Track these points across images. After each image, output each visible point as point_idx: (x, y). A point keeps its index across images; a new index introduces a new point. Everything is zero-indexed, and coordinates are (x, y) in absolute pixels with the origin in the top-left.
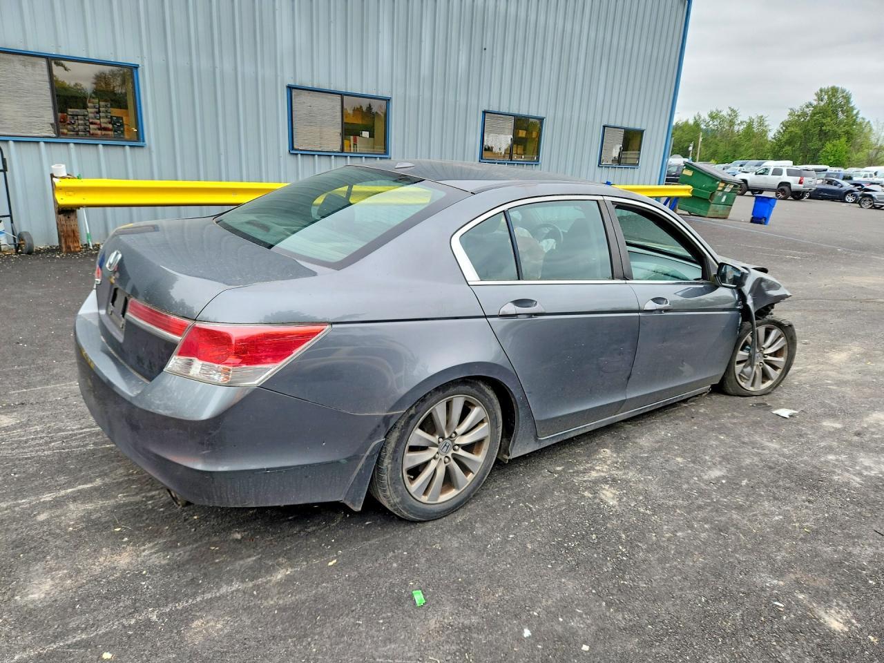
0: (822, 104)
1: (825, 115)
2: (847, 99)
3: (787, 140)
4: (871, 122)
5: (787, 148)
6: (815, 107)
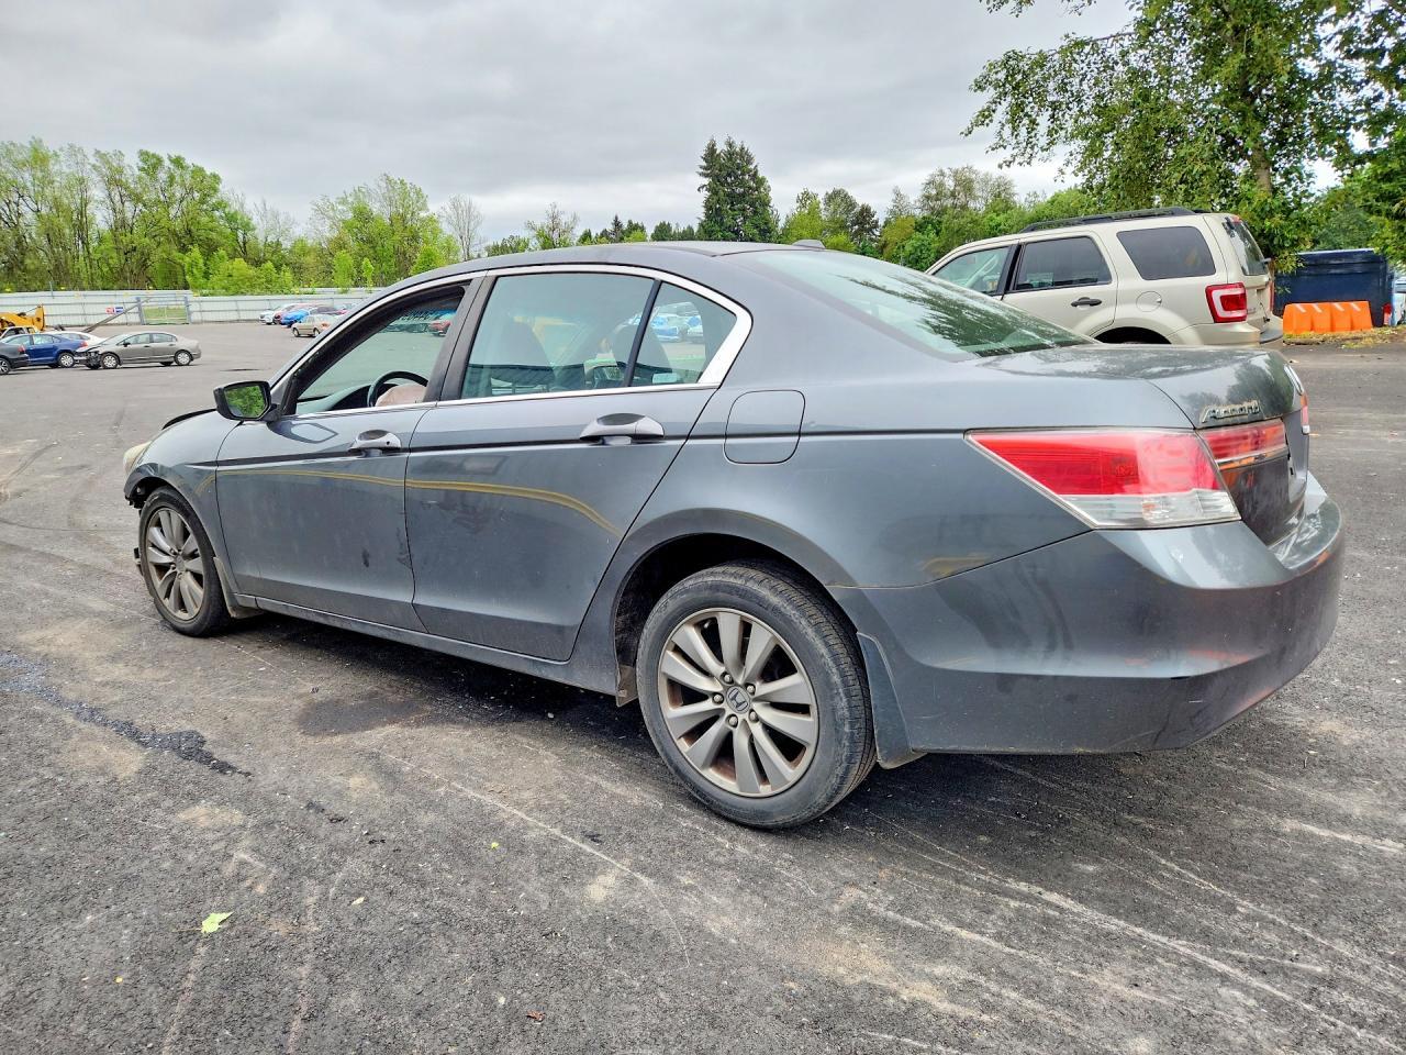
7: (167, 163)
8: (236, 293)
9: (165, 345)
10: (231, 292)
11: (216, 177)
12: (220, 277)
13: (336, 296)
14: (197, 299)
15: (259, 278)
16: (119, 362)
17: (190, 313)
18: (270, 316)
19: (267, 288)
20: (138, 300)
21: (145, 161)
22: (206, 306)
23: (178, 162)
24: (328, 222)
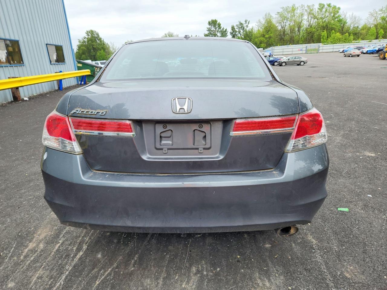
0: (90, 37)
1: (92, 42)
2: (98, 34)
3: (82, 52)
4: (108, 43)
5: (83, 56)
6: (87, 38)
7: (326, 6)
8: (334, 43)
9: (298, 60)
10: (333, 43)
11: (339, 8)
12: (331, 39)
13: (367, 43)
14: (322, 46)
15: (342, 38)
16: (286, 64)
17: (319, 50)
18: (341, 50)
19: (344, 41)
20: (306, 47)
21: (320, 6)
22: (324, 48)
23: (329, 5)
24: (373, 18)
